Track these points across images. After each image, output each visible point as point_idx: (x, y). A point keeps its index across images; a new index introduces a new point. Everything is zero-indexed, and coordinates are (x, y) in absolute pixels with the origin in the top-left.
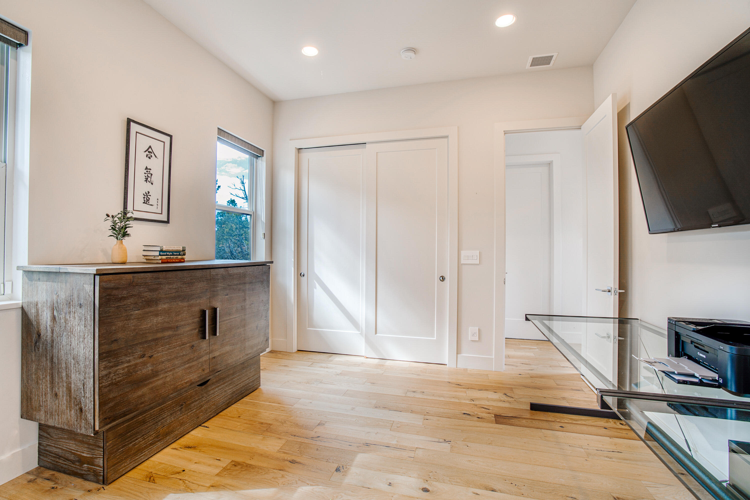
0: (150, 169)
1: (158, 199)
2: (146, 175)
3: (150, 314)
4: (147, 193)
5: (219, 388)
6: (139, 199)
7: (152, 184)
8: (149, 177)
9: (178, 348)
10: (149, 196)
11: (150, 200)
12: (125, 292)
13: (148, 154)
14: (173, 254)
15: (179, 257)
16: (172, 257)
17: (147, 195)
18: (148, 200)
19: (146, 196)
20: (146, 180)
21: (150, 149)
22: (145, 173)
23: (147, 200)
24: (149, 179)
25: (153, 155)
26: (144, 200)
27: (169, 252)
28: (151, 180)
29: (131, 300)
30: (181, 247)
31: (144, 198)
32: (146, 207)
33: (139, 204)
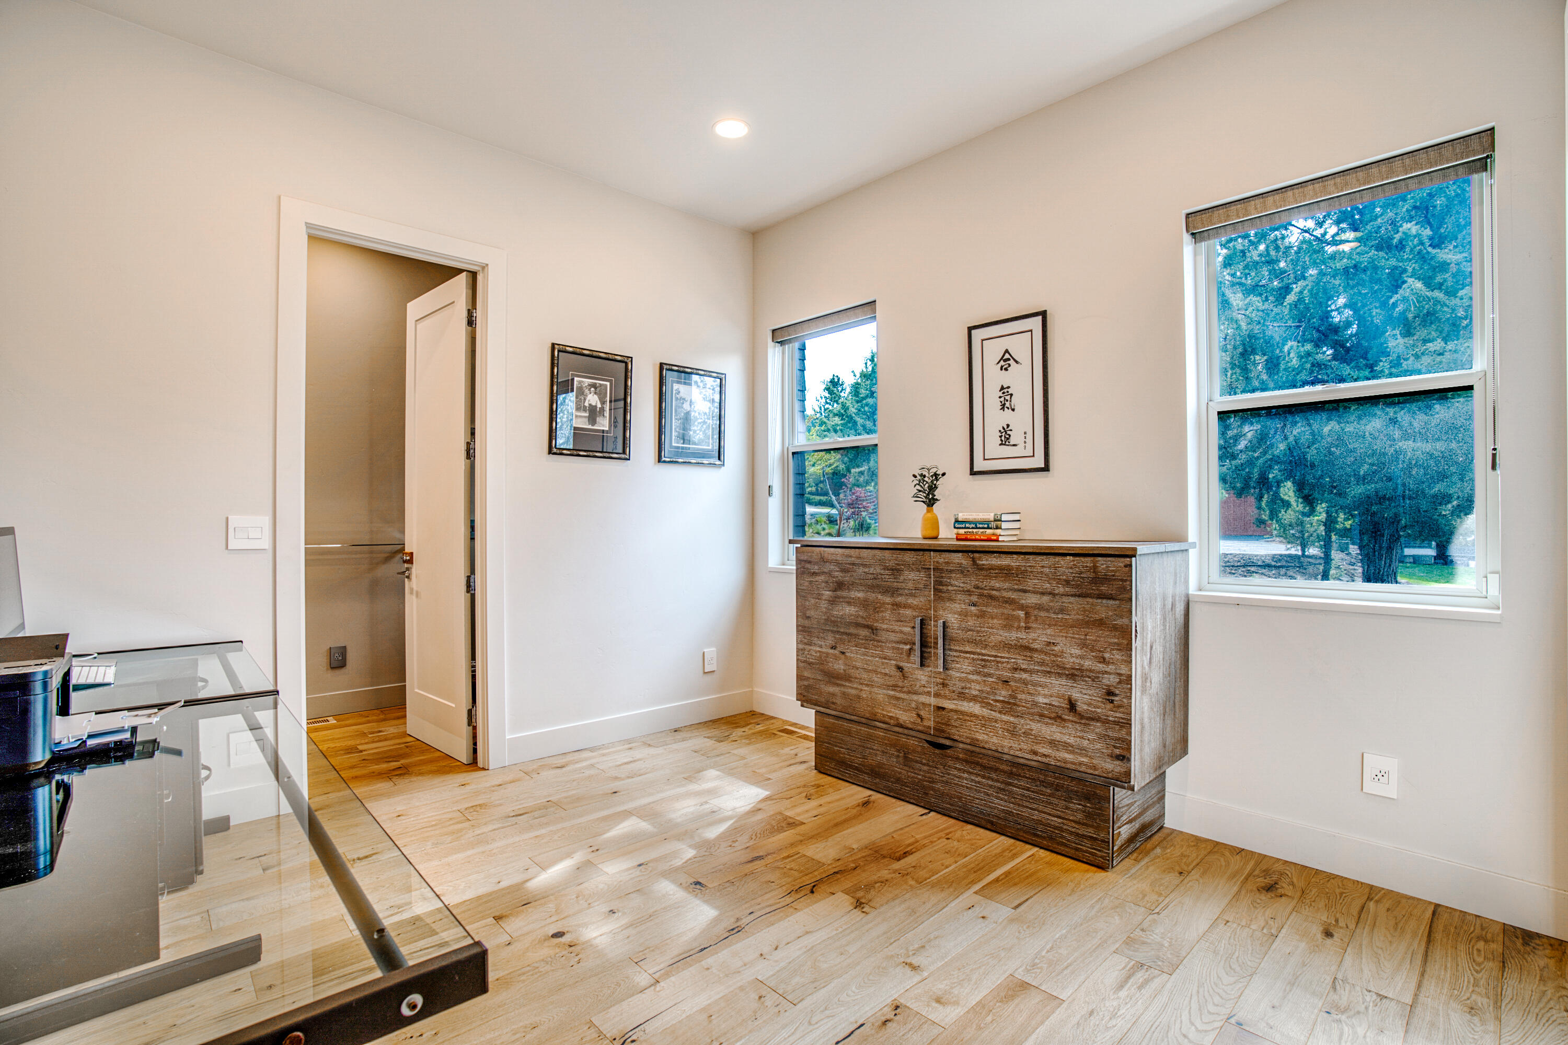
0: (1008, 387)
1: (1025, 433)
2: (1002, 399)
3: (841, 600)
4: (1005, 427)
5: (973, 778)
6: (993, 438)
7: (1013, 410)
8: (1007, 401)
9: (877, 659)
10: (1008, 432)
11: (1011, 438)
12: (816, 567)
13: (1004, 363)
14: (976, 525)
15: (989, 531)
16: (975, 530)
17: (1006, 432)
18: (1008, 439)
19: (1003, 434)
20: (1003, 407)
21: (1007, 355)
22: (1000, 397)
23: (1005, 437)
24: (1007, 404)
25: (1012, 362)
26: (1001, 440)
27: (970, 522)
28: (1010, 405)
29: (822, 578)
30: (992, 515)
31: (1001, 437)
32: (1007, 451)
33: (994, 447)
